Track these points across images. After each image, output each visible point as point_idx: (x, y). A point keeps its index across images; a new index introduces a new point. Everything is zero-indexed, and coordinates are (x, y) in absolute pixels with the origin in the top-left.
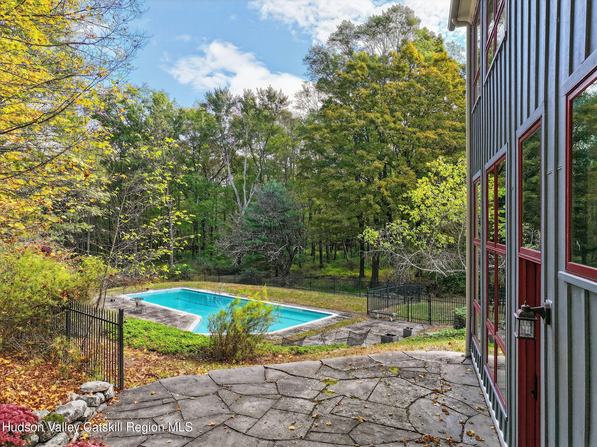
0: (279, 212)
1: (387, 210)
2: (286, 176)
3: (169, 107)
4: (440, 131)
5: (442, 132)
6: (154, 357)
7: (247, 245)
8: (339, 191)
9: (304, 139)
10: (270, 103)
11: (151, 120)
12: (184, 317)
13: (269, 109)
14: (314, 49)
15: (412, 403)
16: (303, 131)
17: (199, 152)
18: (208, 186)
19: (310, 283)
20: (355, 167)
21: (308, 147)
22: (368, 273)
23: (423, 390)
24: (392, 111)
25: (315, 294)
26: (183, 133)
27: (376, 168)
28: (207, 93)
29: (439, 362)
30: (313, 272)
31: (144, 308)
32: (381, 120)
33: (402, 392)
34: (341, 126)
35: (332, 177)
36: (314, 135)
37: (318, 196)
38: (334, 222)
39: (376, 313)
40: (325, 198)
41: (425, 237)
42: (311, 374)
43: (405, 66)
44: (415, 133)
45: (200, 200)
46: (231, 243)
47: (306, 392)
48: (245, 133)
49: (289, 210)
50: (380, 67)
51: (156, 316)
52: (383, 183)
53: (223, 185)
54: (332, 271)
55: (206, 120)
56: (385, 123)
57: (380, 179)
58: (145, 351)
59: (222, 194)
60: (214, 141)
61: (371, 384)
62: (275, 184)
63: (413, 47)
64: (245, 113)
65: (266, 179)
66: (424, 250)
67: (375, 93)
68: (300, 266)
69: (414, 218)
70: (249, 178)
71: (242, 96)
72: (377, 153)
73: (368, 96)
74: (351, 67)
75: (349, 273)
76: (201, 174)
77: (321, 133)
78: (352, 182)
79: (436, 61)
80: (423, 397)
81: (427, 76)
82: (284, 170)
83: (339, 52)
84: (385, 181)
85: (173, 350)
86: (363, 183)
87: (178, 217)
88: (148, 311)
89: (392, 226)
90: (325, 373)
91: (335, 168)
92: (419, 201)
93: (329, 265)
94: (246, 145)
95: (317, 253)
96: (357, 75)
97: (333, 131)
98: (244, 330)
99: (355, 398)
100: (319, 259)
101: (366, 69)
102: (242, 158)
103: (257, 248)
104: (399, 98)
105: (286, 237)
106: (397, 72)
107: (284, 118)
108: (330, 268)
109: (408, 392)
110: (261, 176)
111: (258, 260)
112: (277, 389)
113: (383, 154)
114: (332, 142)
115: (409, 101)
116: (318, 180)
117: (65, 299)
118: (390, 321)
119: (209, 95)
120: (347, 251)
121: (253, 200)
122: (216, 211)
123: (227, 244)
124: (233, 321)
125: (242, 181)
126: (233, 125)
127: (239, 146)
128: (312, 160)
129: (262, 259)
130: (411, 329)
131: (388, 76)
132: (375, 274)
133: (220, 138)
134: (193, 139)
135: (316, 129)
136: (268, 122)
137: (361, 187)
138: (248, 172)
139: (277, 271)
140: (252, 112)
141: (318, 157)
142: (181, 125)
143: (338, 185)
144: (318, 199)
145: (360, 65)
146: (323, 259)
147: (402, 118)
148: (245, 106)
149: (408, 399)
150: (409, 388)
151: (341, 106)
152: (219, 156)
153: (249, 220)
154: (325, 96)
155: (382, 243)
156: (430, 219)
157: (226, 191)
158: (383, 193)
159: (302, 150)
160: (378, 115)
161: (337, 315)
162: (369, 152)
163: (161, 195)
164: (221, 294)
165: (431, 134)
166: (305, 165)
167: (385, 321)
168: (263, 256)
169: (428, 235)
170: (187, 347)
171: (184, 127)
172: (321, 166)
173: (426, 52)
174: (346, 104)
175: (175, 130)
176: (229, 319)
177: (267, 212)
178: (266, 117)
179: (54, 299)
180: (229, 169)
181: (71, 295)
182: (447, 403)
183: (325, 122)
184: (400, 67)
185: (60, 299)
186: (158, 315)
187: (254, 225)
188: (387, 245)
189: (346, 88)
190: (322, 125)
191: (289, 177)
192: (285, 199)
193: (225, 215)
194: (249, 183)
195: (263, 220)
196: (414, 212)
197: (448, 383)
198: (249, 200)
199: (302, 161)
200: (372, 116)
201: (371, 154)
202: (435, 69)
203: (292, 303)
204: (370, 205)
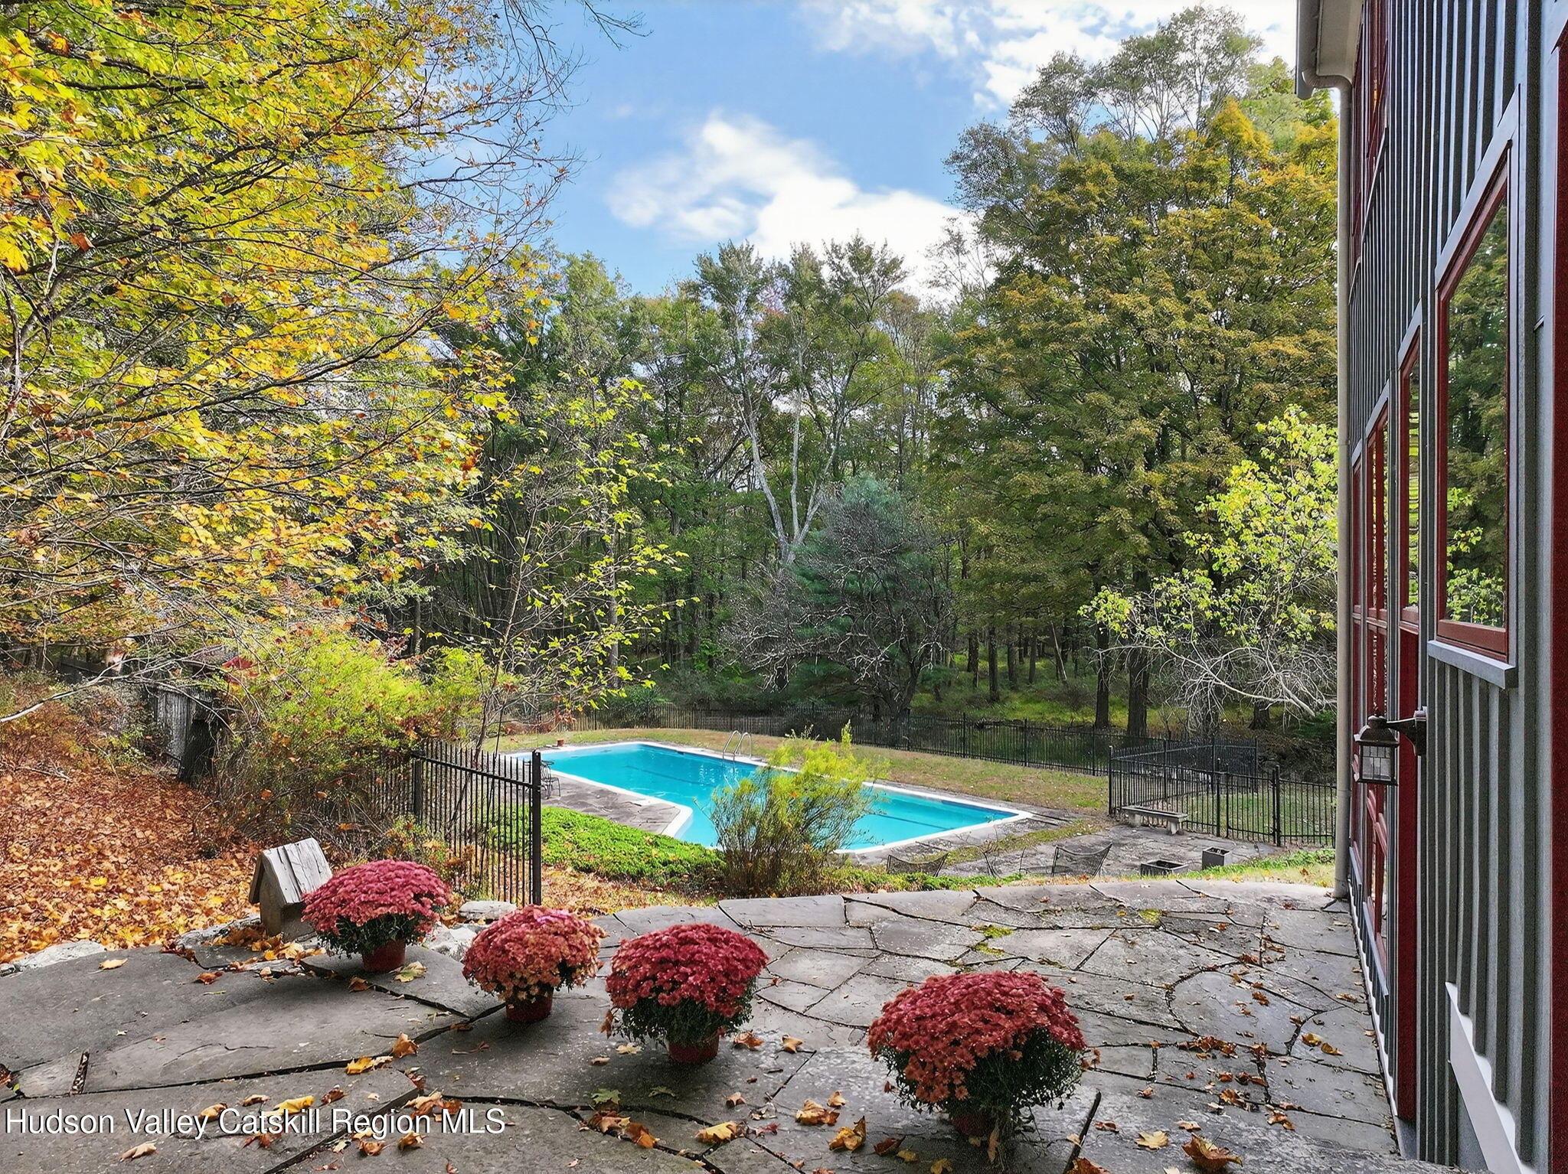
0: (883, 556)
1: (1167, 549)
2: (901, 464)
3: (608, 291)
4: (1314, 335)
5: (1319, 340)
6: (589, 882)
7: (801, 639)
8: (1037, 500)
9: (946, 366)
10: (856, 275)
11: (566, 330)
12: (648, 809)
13: (857, 290)
14: (972, 134)
15: (1183, 979)
16: (944, 347)
17: (680, 404)
18: (704, 490)
19: (963, 740)
20: (1082, 436)
21: (959, 387)
22: (1120, 718)
23: (1213, 956)
24: (1183, 288)
25: (976, 766)
26: (642, 358)
27: (1138, 437)
28: (700, 258)
29: (1265, 905)
30: (972, 713)
31: (555, 784)
32: (1150, 310)
33: (1162, 959)
34: (1044, 331)
35: (1022, 463)
36: (974, 355)
37: (984, 513)
38: (1027, 579)
39: (1132, 813)
40: (1001, 519)
41: (1256, 612)
42: (951, 915)
43: (1218, 166)
44: (1244, 343)
45: (684, 526)
46: (760, 631)
47: (937, 948)
48: (796, 354)
49: (908, 550)
50: (1151, 172)
51: (584, 804)
52: (1156, 477)
53: (741, 487)
54: (1021, 709)
55: (697, 326)
56: (1163, 319)
57: (1149, 467)
58: (570, 869)
59: (737, 512)
60: (717, 378)
61: (1090, 940)
62: (874, 485)
63: (1238, 113)
64: (795, 304)
65: (849, 471)
66: (1253, 645)
67: (1136, 241)
68: (938, 698)
69: (1224, 565)
70: (806, 471)
71: (787, 261)
72: (1140, 398)
73: (1117, 250)
74: (1071, 177)
75: (1069, 717)
76: (685, 462)
77: (990, 350)
78: (1074, 475)
79: (1305, 149)
80: (1213, 969)
81: (1279, 190)
82: (895, 448)
83: (1039, 136)
84: (1160, 471)
85: (633, 870)
86: (1102, 477)
87: (647, 557)
88: (564, 794)
89: (1169, 584)
90: (983, 915)
91: (1027, 440)
92: (1236, 520)
93: (1016, 696)
94: (797, 386)
95: (983, 665)
96: (1086, 197)
97: (1024, 344)
98: (798, 825)
99: (1050, 963)
100: (987, 681)
101: (1112, 179)
102: (789, 418)
103: (826, 646)
104: (1200, 251)
105: (899, 619)
106: (1196, 185)
107: (896, 314)
108: (1017, 704)
109: (1176, 959)
110: (835, 464)
111: (828, 678)
112: (873, 940)
113: (1156, 400)
114: (1022, 372)
115: (1229, 257)
116: (984, 470)
117: (413, 735)
118: (1169, 833)
119: (704, 262)
120: (1065, 659)
121: (817, 525)
122: (723, 555)
123: (752, 636)
124: (771, 804)
125: (789, 476)
126: (765, 335)
127: (780, 389)
128: (968, 422)
129: (840, 676)
130: (1223, 852)
131: (1170, 195)
132: (1137, 719)
133: (732, 368)
134: (665, 374)
135: (979, 341)
136: (855, 322)
137: (1097, 489)
138: (803, 454)
139: (877, 707)
140: (812, 300)
141: (984, 411)
142: (635, 337)
143: (1035, 484)
144: (984, 520)
145: (1094, 168)
146: (1000, 680)
147: (1209, 306)
148: (795, 285)
149: (1174, 972)
150: (1181, 952)
151: (1045, 278)
152: (729, 416)
153: (804, 575)
154: (1003, 253)
155: (1141, 628)
156: (1268, 566)
157: (747, 502)
158: (1156, 504)
159: (942, 396)
160: (1144, 299)
161: (1030, 816)
162: (1118, 397)
163: (612, 508)
164: (737, 759)
165: (1289, 345)
166: (951, 433)
167: (1157, 832)
168: (842, 668)
169: (1265, 608)
170: (665, 864)
171: (644, 344)
172: (990, 434)
173: (1277, 126)
174: (1059, 274)
175: (621, 351)
176: (759, 802)
177: (852, 556)
178: (848, 311)
179: (391, 733)
180: (755, 446)
181: (425, 729)
182: (1267, 984)
183: (1003, 320)
184: (1202, 170)
185: (401, 736)
186: (590, 801)
187: (818, 587)
188: (1155, 632)
189: (1059, 231)
190: (997, 327)
191: (909, 463)
192: (897, 523)
193: (744, 564)
194: (807, 484)
195: (842, 576)
196: (1225, 549)
197: (1277, 946)
198: (806, 526)
199: (941, 422)
200: (1124, 301)
201: (1122, 401)
202: (1300, 172)
203: (915, 783)
204: (1121, 536)
